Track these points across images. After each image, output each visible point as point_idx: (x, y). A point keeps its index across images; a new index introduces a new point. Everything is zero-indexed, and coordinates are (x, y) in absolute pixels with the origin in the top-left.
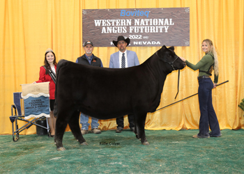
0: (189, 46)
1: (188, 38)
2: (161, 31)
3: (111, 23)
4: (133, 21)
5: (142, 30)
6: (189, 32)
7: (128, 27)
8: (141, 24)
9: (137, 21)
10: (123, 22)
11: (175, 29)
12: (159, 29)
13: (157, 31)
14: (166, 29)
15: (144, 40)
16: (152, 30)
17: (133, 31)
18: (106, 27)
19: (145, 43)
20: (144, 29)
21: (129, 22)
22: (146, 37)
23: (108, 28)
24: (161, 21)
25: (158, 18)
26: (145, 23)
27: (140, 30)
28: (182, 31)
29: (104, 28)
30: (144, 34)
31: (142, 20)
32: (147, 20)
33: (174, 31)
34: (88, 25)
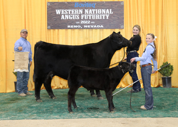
0: (123, 28)
1: (122, 23)
2: (104, 18)
3: (68, 12)
4: (84, 11)
5: (90, 17)
6: (123, 18)
7: (80, 15)
8: (90, 13)
9: (86, 11)
10: (76, 11)
11: (114, 17)
12: (102, 17)
13: (101, 18)
14: (107, 17)
15: (92, 24)
16: (98, 17)
17: (84, 18)
18: (64, 15)
19: (92, 27)
20: (92, 17)
21: (81, 11)
22: (93, 22)
23: (66, 16)
24: (104, 11)
25: (102, 9)
26: (92, 12)
28: (118, 18)
29: (63, 16)
30: (91, 20)
31: (90, 10)
32: (94, 10)
33: (113, 18)
34: (52, 13)
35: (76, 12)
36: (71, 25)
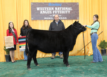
0: (79, 19)
2: (67, 13)
3: (44, 9)
4: (54, 8)
5: (58, 12)
6: (79, 13)
7: (52, 11)
8: (58, 10)
9: (56, 8)
12: (66, 12)
13: (65, 13)
14: (69, 12)
16: (63, 12)
17: (55, 13)
18: (42, 11)
19: (60, 18)
20: (59, 12)
22: (60, 16)
23: (43, 11)
24: (67, 8)
25: (65, 7)
27: (57, 12)
28: (76, 13)
30: (59, 14)
31: (58, 8)
32: (60, 8)
33: (72, 13)
34: (34, 10)
35: (49, 9)
36: (46, 17)
